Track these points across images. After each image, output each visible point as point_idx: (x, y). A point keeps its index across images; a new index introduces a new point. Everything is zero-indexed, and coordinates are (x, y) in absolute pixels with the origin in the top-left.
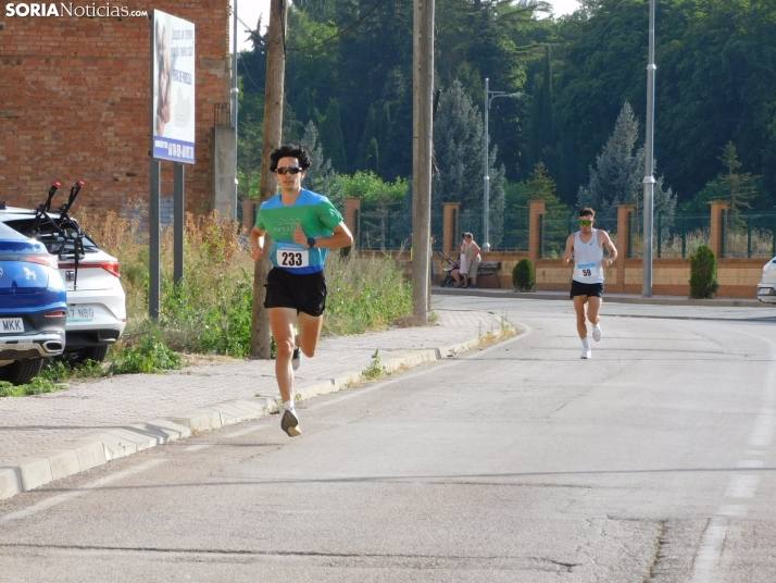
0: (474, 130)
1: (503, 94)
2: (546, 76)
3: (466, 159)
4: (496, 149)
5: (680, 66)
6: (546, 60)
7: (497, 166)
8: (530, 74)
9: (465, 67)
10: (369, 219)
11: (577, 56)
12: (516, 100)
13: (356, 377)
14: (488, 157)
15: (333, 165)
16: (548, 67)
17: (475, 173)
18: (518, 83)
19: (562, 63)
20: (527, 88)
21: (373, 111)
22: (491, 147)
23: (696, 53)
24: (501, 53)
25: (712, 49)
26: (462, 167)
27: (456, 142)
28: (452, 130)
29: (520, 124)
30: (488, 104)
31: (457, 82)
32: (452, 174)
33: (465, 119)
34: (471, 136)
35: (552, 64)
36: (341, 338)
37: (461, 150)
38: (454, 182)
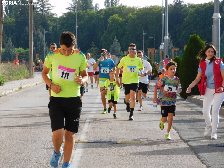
0: (42, 39)
1: (48, 32)
2: (57, 28)
3: (40, 45)
4: (46, 43)
5: (83, 26)
6: (56, 25)
7: (47, 46)
8: (53, 28)
9: (40, 26)
10: (21, 57)
11: (62, 24)
12: (50, 33)
13: (17, 89)
14: (45, 44)
15: (14, 46)
16: (57, 26)
17: (42, 47)
18: (51, 30)
19: (59, 26)
20: (53, 31)
21: (22, 35)
22: (45, 43)
23: (86, 24)
24: (48, 24)
25: (89, 23)
26: (40, 46)
27: (39, 41)
28: (38, 39)
29: (51, 38)
30: (45, 34)
31: (39, 29)
32: (38, 48)
33: (40, 37)
34: (42, 40)
35: (58, 26)
36: (15, 81)
37: (40, 43)
38: (38, 49)
